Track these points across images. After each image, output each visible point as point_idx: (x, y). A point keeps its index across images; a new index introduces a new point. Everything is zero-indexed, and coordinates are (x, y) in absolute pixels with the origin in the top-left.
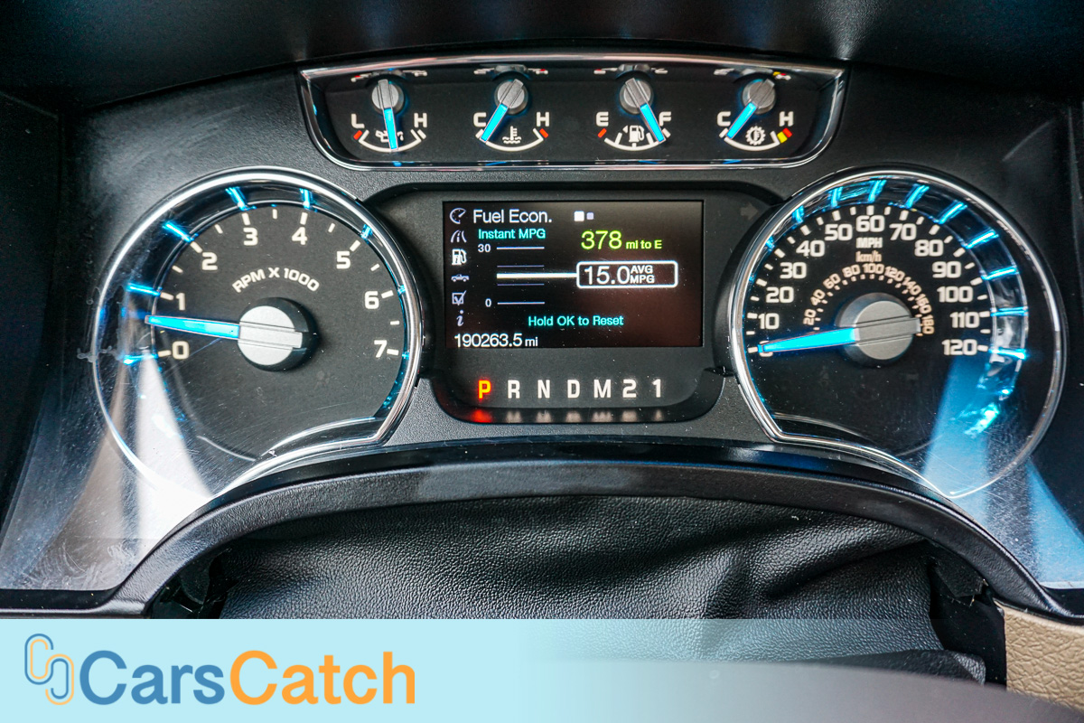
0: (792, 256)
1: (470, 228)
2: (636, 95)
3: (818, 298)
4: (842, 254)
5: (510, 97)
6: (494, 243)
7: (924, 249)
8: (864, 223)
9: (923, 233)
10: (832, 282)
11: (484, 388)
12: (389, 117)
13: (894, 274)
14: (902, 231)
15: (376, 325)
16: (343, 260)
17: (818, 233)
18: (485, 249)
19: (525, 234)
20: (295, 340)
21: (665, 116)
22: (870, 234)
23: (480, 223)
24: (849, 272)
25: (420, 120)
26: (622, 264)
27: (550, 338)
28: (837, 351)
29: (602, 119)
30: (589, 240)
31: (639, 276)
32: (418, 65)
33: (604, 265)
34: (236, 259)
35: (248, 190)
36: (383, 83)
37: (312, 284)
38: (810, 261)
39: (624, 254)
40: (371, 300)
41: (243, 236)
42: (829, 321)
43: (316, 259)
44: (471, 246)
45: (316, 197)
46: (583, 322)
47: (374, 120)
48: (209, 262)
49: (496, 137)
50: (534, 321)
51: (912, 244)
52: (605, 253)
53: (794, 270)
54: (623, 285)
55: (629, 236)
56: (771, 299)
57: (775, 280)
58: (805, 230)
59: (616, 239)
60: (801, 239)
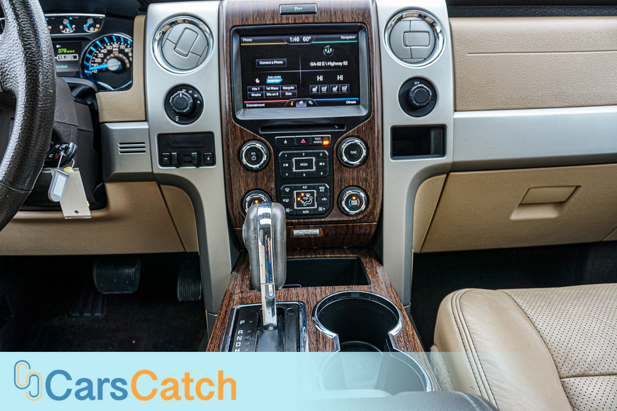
0: (100, 52)
2: (66, 22)
3: (105, 60)
4: (110, 52)
7: (127, 50)
8: (114, 46)
9: (126, 47)
10: (108, 57)
13: (121, 55)
14: (122, 47)
17: (105, 48)
21: (73, 26)
22: (116, 48)
24: (112, 55)
26: (66, 55)
29: (61, 27)
30: (60, 51)
31: (70, 58)
33: (63, 56)
38: (104, 53)
39: (67, 53)
51: (124, 50)
52: (63, 53)
53: (100, 55)
54: (67, 60)
55: (67, 50)
56: (96, 61)
57: (96, 57)
58: (102, 47)
59: (65, 50)
60: (101, 49)
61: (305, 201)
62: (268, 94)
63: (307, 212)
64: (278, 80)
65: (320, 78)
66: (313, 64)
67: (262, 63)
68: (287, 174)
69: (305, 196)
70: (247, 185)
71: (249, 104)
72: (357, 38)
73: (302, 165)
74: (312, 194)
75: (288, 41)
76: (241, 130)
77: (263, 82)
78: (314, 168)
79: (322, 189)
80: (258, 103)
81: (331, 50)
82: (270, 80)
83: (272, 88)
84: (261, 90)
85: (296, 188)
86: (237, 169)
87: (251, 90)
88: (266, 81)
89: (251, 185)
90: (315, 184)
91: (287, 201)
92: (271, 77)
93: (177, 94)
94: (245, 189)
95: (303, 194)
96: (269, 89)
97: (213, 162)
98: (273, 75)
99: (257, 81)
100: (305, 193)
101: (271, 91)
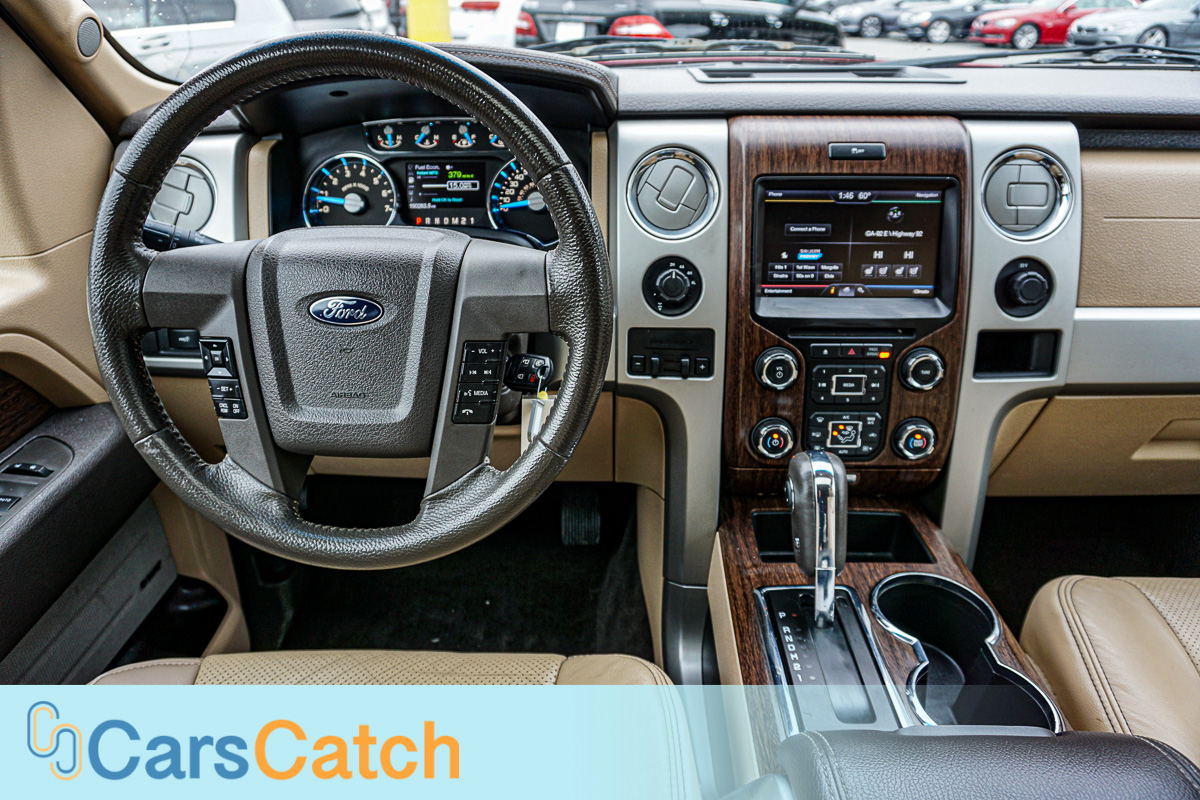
0: (513, 179)
1: (415, 171)
2: (463, 130)
3: (522, 193)
5: (425, 131)
6: (422, 176)
10: (526, 188)
11: (419, 220)
12: (389, 137)
15: (386, 201)
16: (376, 181)
17: (521, 172)
18: (419, 177)
19: (431, 173)
20: (362, 204)
21: (473, 136)
23: (418, 170)
25: (399, 137)
26: (461, 182)
27: (439, 205)
28: (526, 208)
29: (454, 137)
30: (451, 175)
31: (466, 186)
32: (399, 121)
33: (456, 182)
34: (343, 181)
35: (347, 159)
36: (388, 127)
37: (367, 189)
38: (519, 181)
39: (462, 179)
40: (384, 193)
41: (345, 174)
42: (525, 198)
43: (368, 181)
44: (415, 176)
45: (368, 162)
46: (449, 200)
47: (385, 138)
48: (335, 182)
49: (423, 142)
50: (434, 200)
52: (456, 179)
53: (514, 184)
54: (461, 189)
55: (463, 174)
56: (507, 193)
57: (508, 187)
58: (517, 171)
59: (459, 174)
60: (516, 174)
61: (843, 436)
62: (799, 276)
63: (846, 452)
64: (815, 255)
65: (879, 255)
66: (869, 234)
67: (793, 229)
68: (822, 398)
69: (845, 430)
70: (762, 410)
71: (769, 288)
72: (942, 198)
73: (845, 385)
74: (855, 427)
75: (836, 197)
76: (761, 331)
77: (793, 258)
78: (864, 389)
79: (871, 420)
80: (782, 289)
81: (899, 213)
82: (804, 255)
83: (806, 267)
84: (789, 269)
85: (833, 418)
86: (750, 387)
87: (773, 269)
88: (796, 256)
89: (768, 410)
90: (862, 413)
91: (818, 436)
92: (806, 251)
93: (667, 272)
94: (758, 416)
95: (841, 427)
96: (799, 267)
97: (709, 372)
98: (809, 247)
99: (784, 256)
100: (845, 425)
101: (803, 271)
